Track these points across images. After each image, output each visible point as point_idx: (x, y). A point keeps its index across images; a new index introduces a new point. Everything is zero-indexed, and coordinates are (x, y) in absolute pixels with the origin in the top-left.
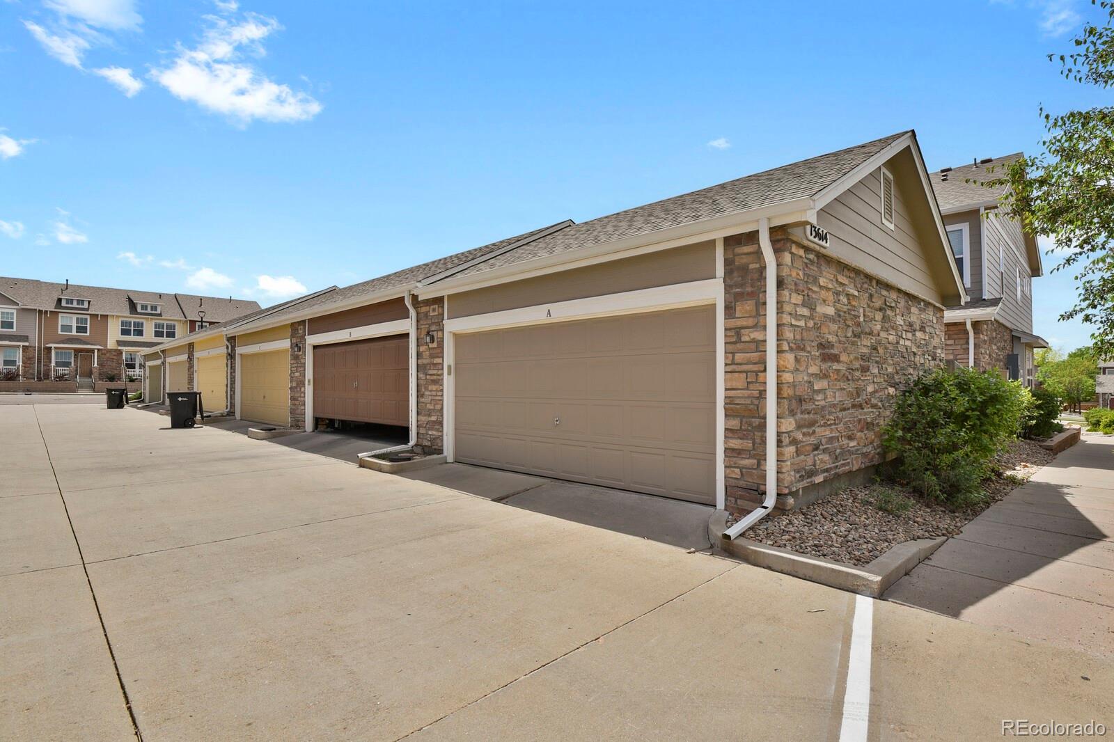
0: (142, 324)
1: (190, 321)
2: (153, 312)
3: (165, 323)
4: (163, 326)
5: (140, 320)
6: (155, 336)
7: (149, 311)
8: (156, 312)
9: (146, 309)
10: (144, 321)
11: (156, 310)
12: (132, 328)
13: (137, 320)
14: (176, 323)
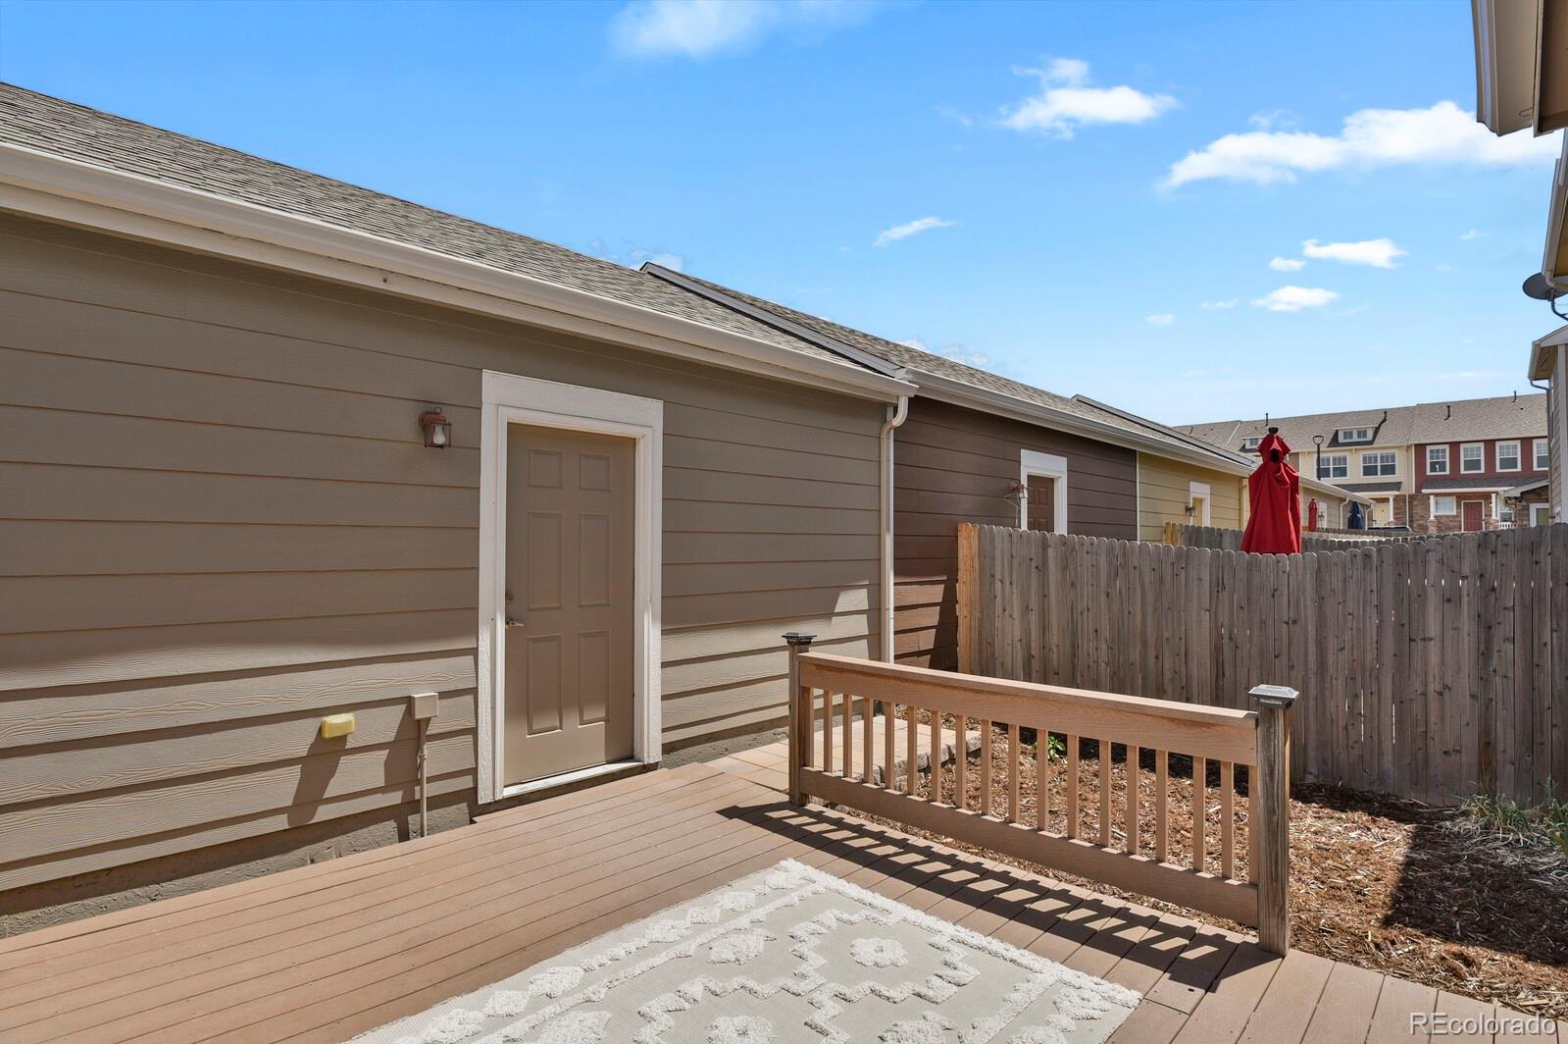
0: (1345, 459)
1: (1416, 445)
2: (1362, 440)
3: (1379, 453)
4: (1376, 458)
5: (1342, 454)
6: (1365, 474)
7: (1355, 439)
8: (1365, 440)
9: (1351, 437)
10: (1348, 455)
11: (1365, 436)
12: (1331, 467)
13: (1337, 455)
14: (1396, 451)
